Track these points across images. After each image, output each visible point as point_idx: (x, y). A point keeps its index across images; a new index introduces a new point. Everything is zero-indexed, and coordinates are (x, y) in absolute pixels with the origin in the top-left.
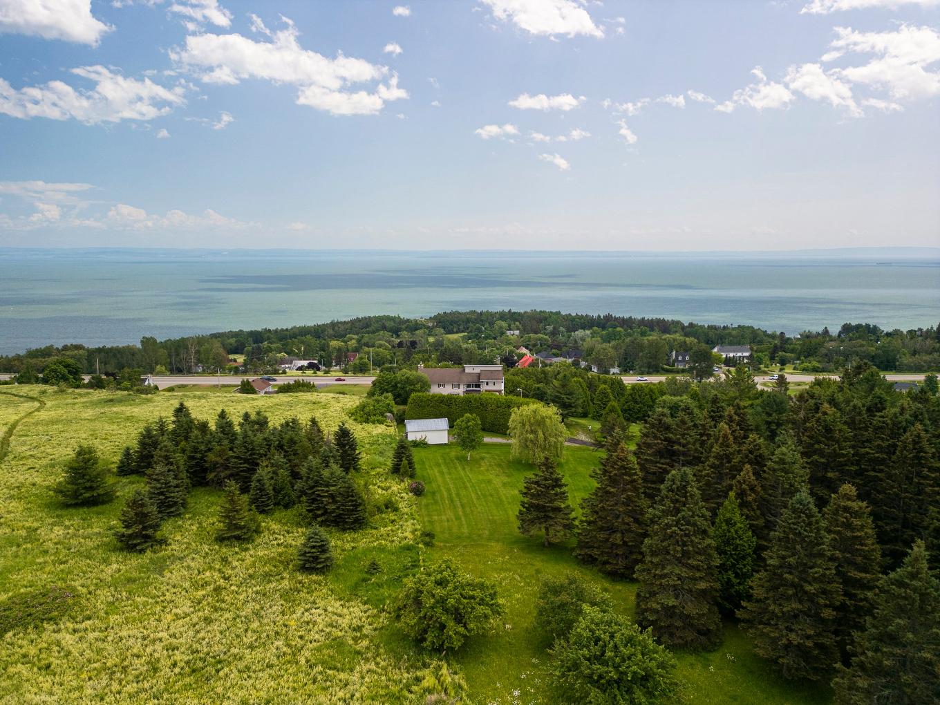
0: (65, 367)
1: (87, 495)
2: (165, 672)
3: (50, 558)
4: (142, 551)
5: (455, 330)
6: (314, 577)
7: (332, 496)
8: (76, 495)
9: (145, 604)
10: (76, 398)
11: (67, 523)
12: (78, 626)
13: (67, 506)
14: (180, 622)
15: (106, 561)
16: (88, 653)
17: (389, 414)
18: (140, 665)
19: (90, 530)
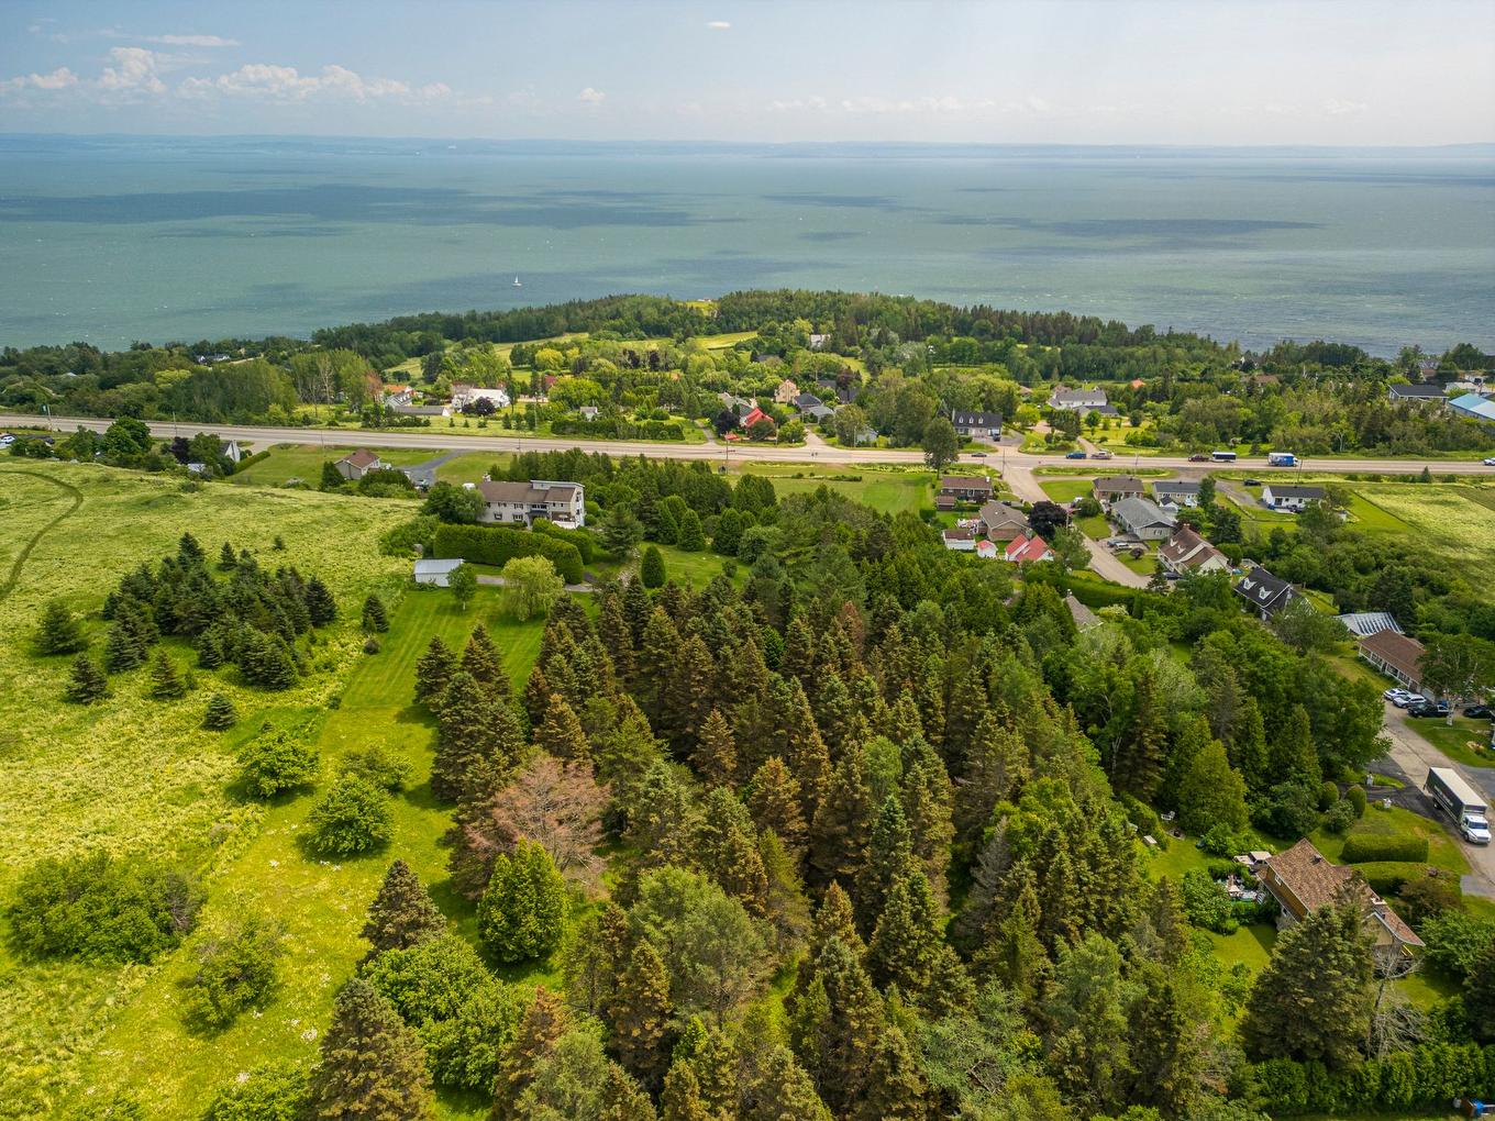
0: (129, 429)
1: (61, 645)
2: (58, 799)
3: (14, 707)
4: (87, 704)
5: (744, 326)
6: (214, 733)
7: (261, 661)
8: (51, 644)
9: (68, 749)
10: (117, 493)
11: (40, 672)
12: (12, 765)
13: (44, 655)
14: (86, 765)
15: (56, 711)
16: (11, 785)
17: (418, 545)
18: (42, 795)
19: (56, 680)
